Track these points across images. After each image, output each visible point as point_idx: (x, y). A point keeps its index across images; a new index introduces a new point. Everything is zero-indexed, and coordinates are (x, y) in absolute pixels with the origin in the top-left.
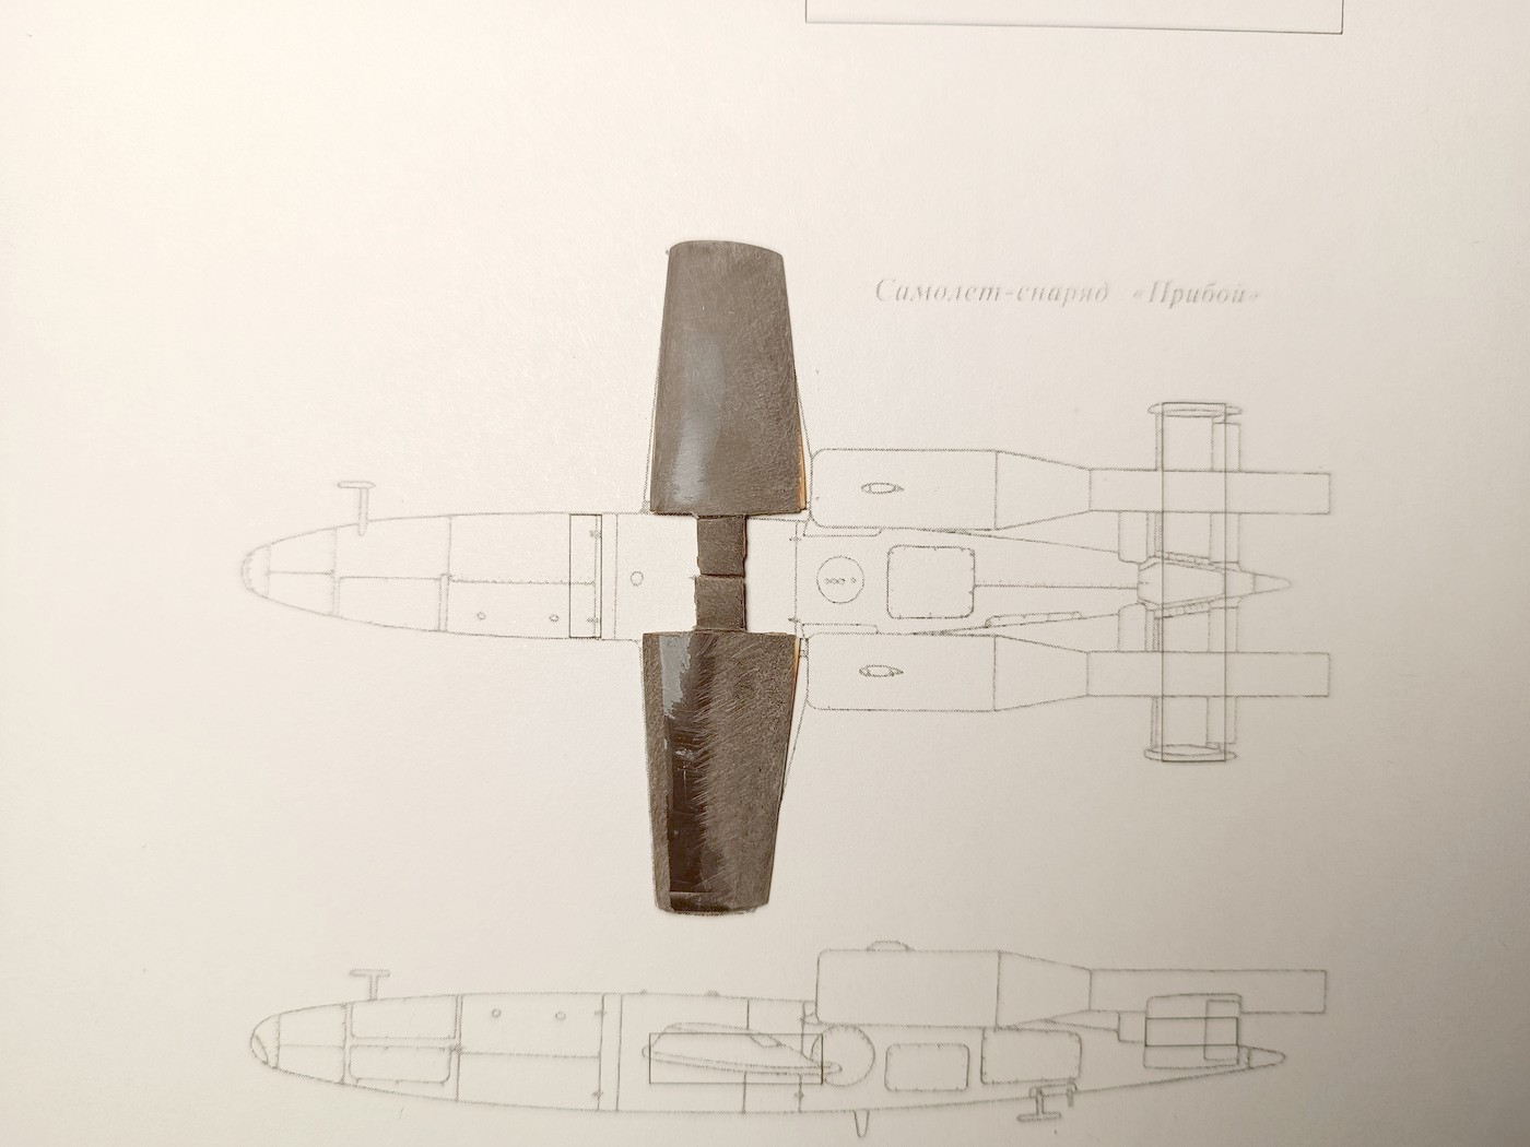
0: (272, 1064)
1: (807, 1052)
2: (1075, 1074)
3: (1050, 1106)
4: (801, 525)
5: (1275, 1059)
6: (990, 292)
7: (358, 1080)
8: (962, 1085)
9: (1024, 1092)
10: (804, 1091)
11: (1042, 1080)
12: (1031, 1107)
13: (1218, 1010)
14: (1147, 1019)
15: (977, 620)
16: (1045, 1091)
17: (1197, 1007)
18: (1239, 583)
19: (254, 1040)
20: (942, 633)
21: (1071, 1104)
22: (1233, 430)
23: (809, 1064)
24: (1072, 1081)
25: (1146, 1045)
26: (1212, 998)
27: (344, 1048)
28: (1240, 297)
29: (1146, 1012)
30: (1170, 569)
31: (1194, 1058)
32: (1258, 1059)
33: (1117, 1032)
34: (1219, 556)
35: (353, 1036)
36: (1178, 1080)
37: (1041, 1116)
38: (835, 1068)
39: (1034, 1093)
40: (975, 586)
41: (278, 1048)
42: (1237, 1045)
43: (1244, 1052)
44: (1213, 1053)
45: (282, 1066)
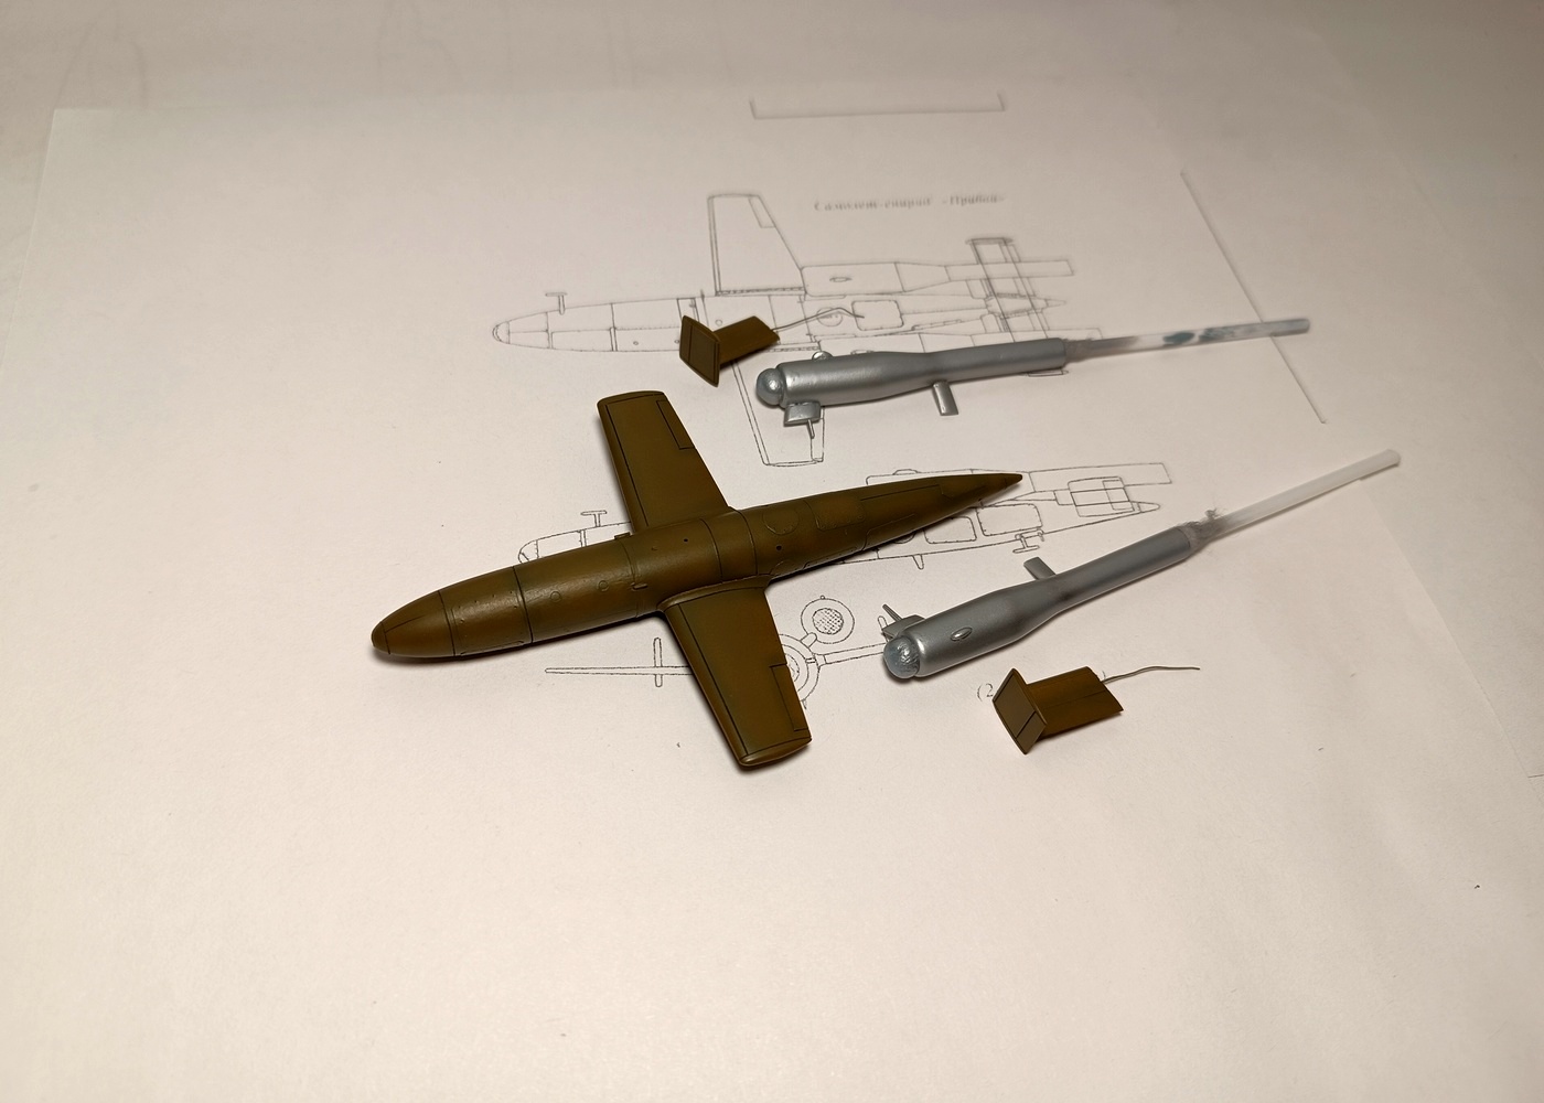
2: (1038, 524)
3: (1030, 542)
4: (802, 297)
5: (1154, 506)
6: (872, 205)
8: (974, 536)
9: (1011, 537)
11: (1020, 529)
12: (1019, 545)
13: (1109, 485)
14: (1071, 492)
15: (907, 326)
16: (1025, 535)
17: (1098, 484)
18: (1040, 303)
19: (522, 557)
20: (891, 334)
21: (1042, 539)
22: (1011, 248)
24: (1038, 528)
25: (1076, 505)
26: (1105, 479)
28: (994, 199)
29: (1069, 489)
30: (1001, 300)
31: (1108, 509)
32: (1144, 506)
33: (1056, 500)
34: (1023, 292)
36: (1101, 521)
37: (1027, 548)
39: (1018, 536)
40: (901, 315)
42: (1130, 501)
43: (1134, 504)
44: (1116, 506)
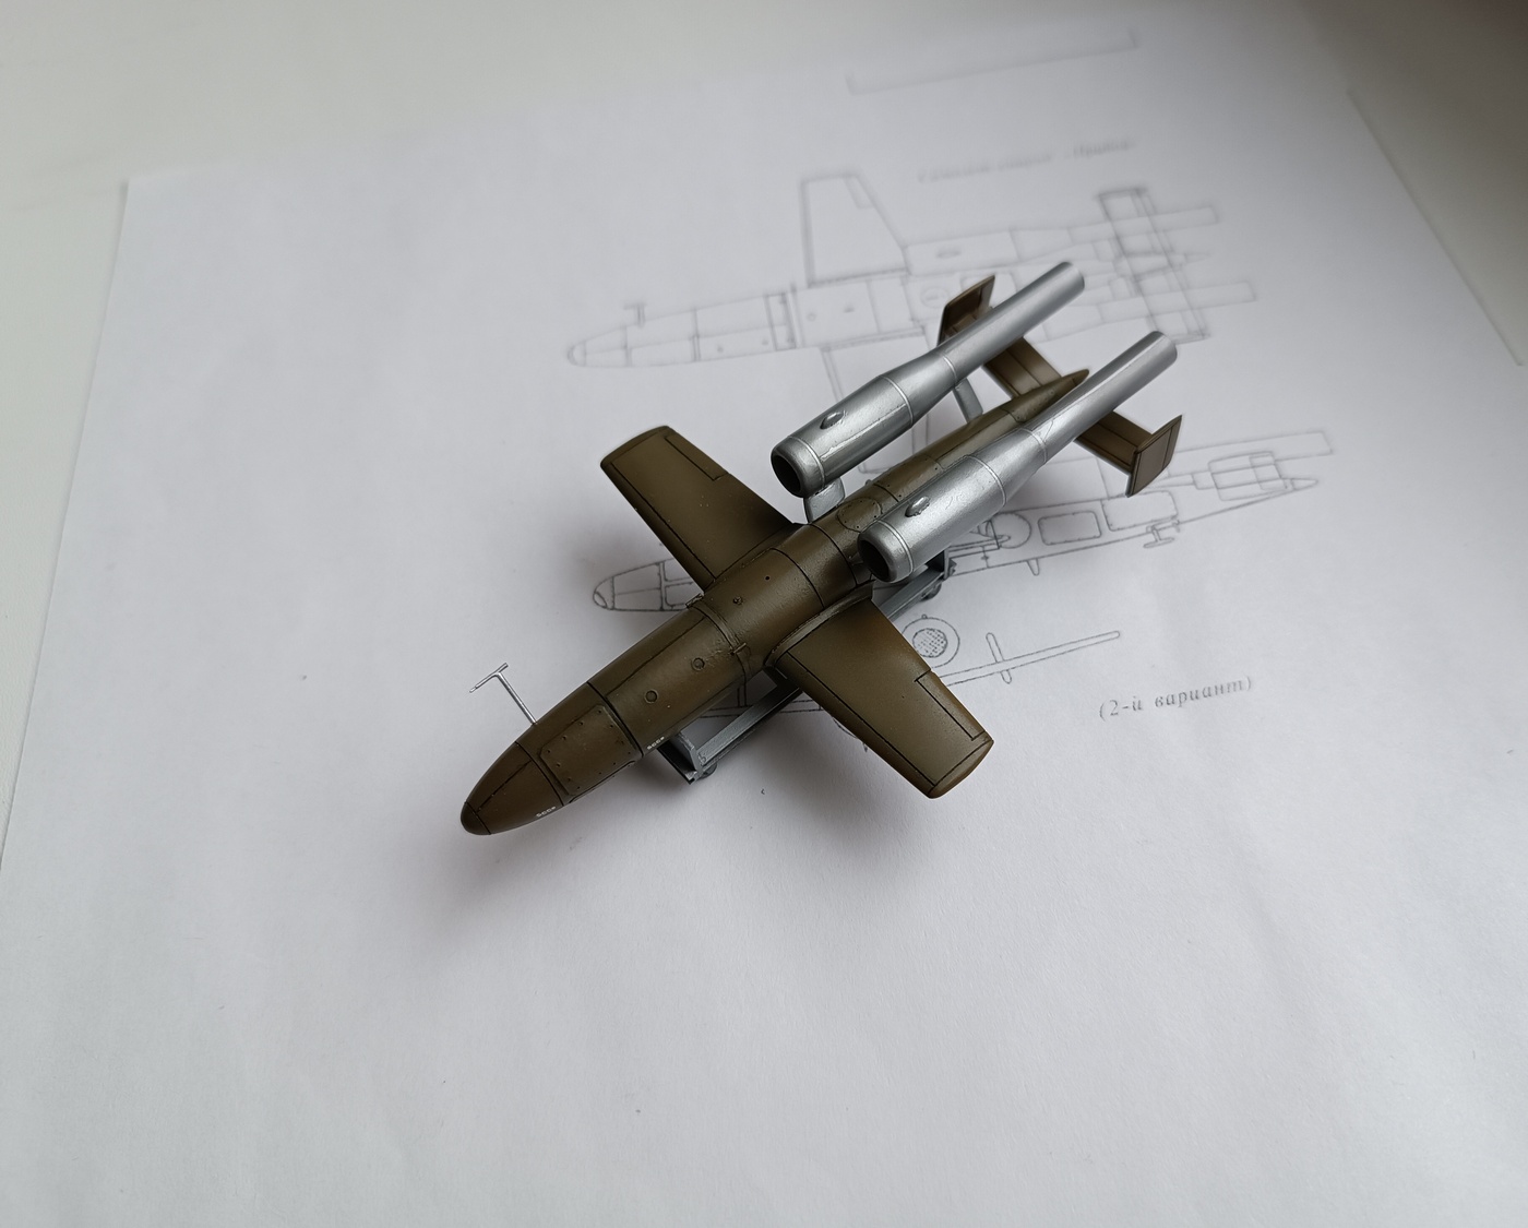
0: (610, 606)
1: (983, 531)
2: (1175, 513)
3: (1164, 534)
5: (1308, 483)
6: (984, 169)
7: (672, 606)
8: (1098, 534)
9: (1142, 529)
10: (988, 554)
11: (1152, 521)
12: (1151, 538)
13: (1258, 461)
14: (1212, 474)
16: (1158, 527)
17: (1245, 461)
19: (597, 597)
21: (1179, 531)
22: (1145, 199)
23: (986, 538)
24: (1174, 517)
25: (1218, 488)
26: (1253, 455)
27: (660, 589)
28: (1125, 146)
29: (1209, 469)
30: (1134, 260)
31: (1256, 489)
32: (1300, 484)
33: (1194, 483)
34: (1159, 248)
35: (666, 580)
36: (1249, 504)
37: (1160, 542)
38: (1006, 538)
39: (1150, 529)
41: (614, 597)
42: (1281, 477)
43: (1288, 481)
44: (1266, 485)
45: (617, 607)
